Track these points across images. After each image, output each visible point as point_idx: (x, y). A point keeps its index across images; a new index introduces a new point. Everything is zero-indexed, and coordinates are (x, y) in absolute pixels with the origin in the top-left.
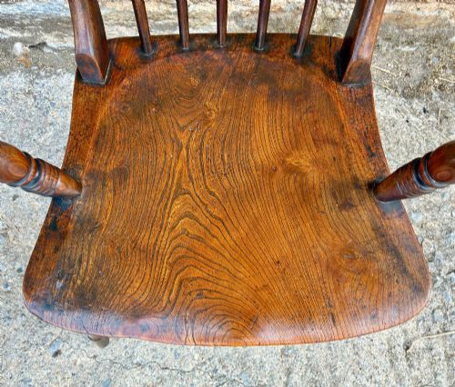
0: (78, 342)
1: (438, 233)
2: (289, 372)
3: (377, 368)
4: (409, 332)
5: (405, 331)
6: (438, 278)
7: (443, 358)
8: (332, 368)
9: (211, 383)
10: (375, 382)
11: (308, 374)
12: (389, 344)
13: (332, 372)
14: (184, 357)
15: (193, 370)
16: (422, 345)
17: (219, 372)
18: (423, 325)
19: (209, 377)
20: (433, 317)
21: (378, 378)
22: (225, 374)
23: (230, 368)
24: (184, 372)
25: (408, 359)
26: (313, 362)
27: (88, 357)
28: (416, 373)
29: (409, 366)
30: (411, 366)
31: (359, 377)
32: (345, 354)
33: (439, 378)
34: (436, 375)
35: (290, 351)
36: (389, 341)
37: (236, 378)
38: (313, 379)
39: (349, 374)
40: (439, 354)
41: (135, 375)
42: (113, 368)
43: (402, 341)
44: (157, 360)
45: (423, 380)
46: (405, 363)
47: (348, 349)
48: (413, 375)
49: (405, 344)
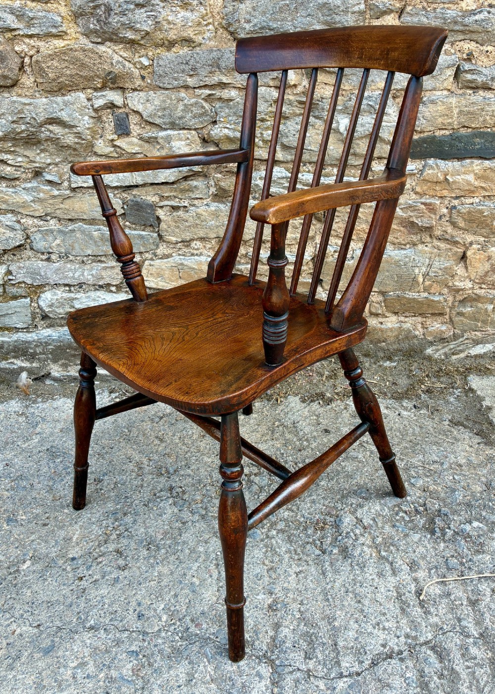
0: (21, 612)
1: (442, 495)
2: (277, 626)
3: (384, 614)
4: (421, 580)
5: (415, 580)
6: (447, 530)
7: (465, 603)
8: (330, 619)
9: (180, 643)
10: (384, 629)
11: (301, 627)
12: (398, 593)
13: (330, 624)
14: (148, 618)
15: (160, 630)
16: (438, 592)
17: (190, 630)
18: (436, 572)
19: (177, 638)
20: (447, 565)
21: (387, 624)
22: (198, 632)
23: (204, 626)
24: (147, 633)
25: (422, 607)
26: (308, 615)
27: (30, 625)
28: (434, 620)
29: (425, 613)
30: (427, 613)
31: (363, 625)
32: (346, 603)
33: (464, 623)
34: (459, 620)
35: (279, 606)
36: (397, 588)
37: (212, 637)
38: (308, 632)
39: (352, 623)
40: (460, 599)
41: (85, 638)
42: (59, 634)
43: (413, 587)
44: (116, 623)
45: (445, 627)
46: (419, 610)
47: (349, 599)
48: (431, 620)
49: (416, 592)
